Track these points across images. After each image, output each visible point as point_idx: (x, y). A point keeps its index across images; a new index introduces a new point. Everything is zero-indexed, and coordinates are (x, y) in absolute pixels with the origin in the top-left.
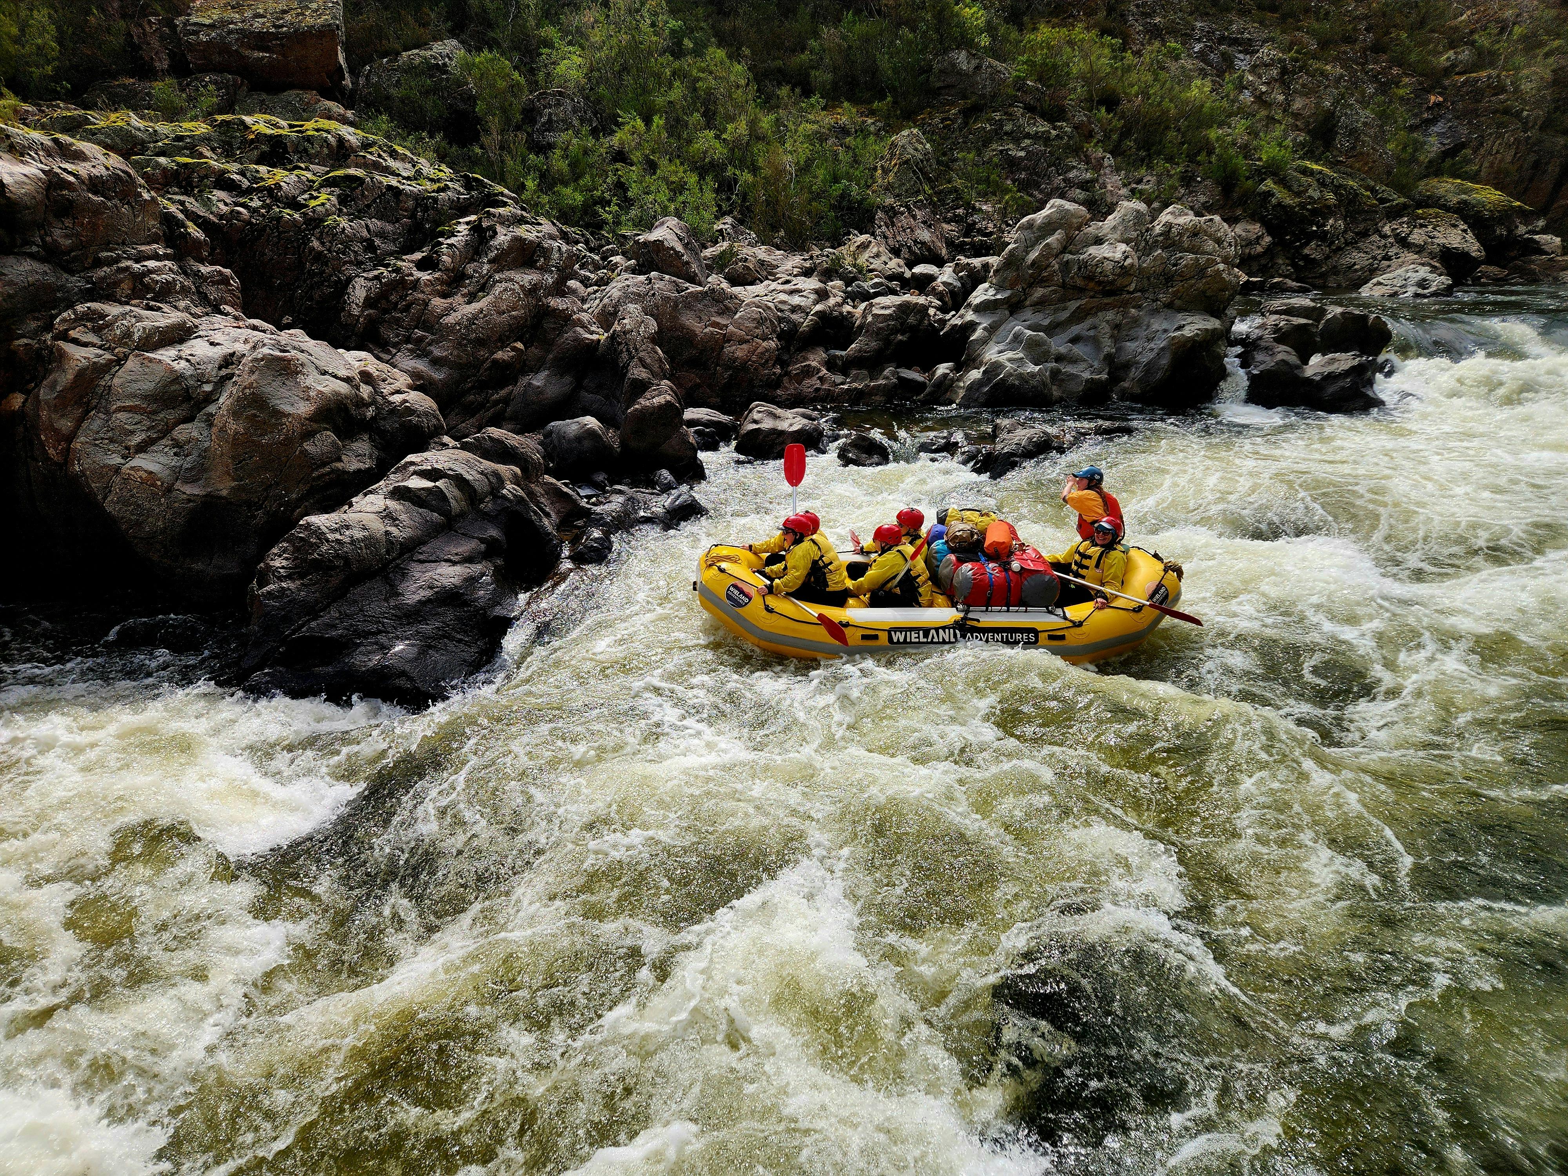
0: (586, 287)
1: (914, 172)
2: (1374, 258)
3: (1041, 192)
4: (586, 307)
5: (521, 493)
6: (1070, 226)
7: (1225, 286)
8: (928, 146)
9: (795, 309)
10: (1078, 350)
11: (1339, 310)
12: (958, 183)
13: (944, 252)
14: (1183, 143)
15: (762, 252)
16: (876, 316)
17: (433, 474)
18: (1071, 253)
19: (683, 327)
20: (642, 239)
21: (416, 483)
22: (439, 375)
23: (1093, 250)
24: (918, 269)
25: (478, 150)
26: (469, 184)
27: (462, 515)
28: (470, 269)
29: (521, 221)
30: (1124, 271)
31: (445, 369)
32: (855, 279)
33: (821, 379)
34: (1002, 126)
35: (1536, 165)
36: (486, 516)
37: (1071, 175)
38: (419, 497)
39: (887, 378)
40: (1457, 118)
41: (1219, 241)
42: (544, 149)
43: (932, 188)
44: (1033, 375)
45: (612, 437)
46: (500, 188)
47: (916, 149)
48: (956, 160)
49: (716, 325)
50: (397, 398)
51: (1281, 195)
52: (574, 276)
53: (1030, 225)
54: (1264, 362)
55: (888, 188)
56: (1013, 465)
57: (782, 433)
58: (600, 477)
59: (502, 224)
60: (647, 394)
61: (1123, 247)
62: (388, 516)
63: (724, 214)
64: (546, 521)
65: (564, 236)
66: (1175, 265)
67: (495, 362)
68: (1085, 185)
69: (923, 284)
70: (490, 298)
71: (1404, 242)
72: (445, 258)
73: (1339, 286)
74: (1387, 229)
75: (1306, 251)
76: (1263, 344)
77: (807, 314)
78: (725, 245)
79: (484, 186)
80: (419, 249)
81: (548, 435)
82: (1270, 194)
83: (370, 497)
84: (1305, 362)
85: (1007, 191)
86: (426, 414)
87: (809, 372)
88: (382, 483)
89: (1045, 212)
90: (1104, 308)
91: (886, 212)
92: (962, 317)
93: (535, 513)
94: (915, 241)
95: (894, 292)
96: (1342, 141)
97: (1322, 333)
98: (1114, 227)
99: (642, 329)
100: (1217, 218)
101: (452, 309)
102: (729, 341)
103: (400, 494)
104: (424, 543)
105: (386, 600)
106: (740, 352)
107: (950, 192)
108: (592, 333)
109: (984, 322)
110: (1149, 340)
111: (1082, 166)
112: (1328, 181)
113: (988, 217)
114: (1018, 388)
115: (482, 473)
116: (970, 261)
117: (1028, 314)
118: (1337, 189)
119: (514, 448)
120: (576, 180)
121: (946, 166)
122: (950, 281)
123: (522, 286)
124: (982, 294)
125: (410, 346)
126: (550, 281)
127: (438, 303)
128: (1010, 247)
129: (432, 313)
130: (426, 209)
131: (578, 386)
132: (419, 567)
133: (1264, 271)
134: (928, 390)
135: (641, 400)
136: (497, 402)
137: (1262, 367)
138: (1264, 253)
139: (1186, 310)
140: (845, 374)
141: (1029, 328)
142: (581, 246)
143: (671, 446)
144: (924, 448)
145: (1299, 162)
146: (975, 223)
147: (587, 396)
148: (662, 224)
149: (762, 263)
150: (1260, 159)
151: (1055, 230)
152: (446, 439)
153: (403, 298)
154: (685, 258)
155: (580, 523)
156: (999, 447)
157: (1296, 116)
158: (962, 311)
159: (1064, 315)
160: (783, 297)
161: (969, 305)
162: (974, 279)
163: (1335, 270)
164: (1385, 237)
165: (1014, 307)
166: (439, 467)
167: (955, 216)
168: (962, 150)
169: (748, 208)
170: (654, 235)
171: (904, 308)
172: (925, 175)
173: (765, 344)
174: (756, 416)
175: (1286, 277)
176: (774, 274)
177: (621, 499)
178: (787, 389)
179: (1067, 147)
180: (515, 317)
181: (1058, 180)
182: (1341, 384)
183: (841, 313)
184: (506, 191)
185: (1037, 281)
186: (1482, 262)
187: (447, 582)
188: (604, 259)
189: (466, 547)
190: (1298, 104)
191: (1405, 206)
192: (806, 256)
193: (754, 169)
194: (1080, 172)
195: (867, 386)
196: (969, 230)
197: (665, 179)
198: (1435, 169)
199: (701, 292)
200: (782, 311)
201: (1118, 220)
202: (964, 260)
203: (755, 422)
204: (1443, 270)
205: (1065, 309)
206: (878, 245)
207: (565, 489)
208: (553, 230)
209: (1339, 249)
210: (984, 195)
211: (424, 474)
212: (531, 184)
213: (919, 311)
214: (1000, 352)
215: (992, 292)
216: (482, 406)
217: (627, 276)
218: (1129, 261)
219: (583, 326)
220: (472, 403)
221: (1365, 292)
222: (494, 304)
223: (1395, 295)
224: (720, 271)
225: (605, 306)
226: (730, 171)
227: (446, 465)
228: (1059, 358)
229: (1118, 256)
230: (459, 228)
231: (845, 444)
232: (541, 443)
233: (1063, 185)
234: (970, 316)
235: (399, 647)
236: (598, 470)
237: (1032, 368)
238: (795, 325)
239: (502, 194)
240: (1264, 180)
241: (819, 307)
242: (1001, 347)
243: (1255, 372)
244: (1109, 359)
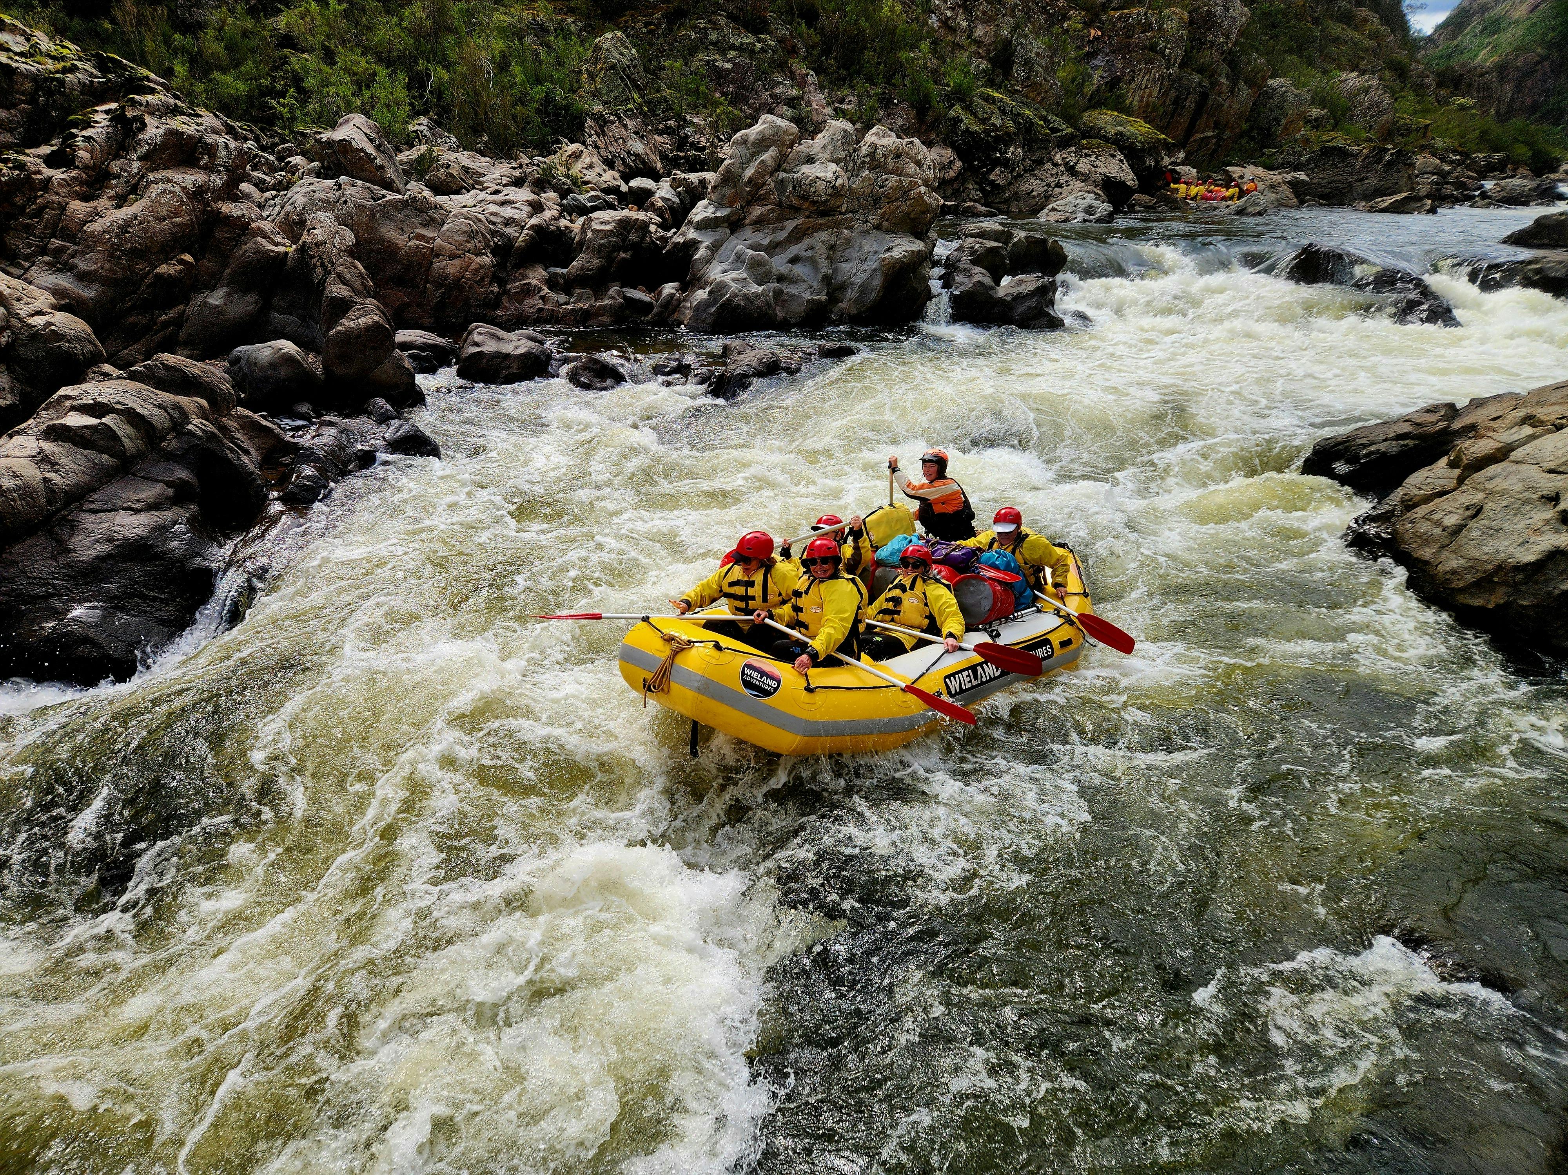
0: (262, 191)
1: (622, 78)
2: (1048, 185)
3: (750, 107)
4: (265, 214)
5: (211, 428)
6: (783, 143)
7: (927, 209)
8: (634, 51)
9: (508, 222)
10: (799, 270)
11: (1023, 234)
12: (667, 93)
13: (659, 165)
14: (879, 63)
15: (465, 158)
16: (595, 231)
17: (97, 409)
18: (785, 171)
19: (383, 239)
20: (325, 136)
21: (75, 420)
22: (87, 293)
23: (806, 169)
24: (635, 183)
25: (108, 26)
26: (103, 65)
27: (140, 455)
28: (115, 166)
29: (175, 111)
30: (837, 192)
31: (95, 286)
32: (569, 191)
33: (543, 298)
34: (706, 35)
35: (1176, 101)
36: (171, 457)
37: (778, 90)
38: (82, 437)
39: (613, 298)
40: (1114, 52)
41: (919, 164)
42: (193, 28)
43: (642, 97)
44: (757, 296)
45: (313, 362)
46: (145, 72)
47: (622, 54)
48: (663, 68)
49: (420, 237)
50: (39, 321)
51: (968, 122)
52: (245, 178)
53: (744, 141)
54: (963, 283)
55: (596, 94)
56: (745, 387)
57: (507, 356)
58: (304, 408)
59: (152, 114)
60: (351, 314)
61: (833, 167)
62: (43, 459)
63: (418, 114)
64: (246, 459)
65: (231, 130)
66: (882, 187)
67: (159, 277)
68: (792, 103)
69: (641, 198)
70: (144, 202)
71: (1072, 170)
72: (82, 153)
73: (1020, 211)
74: (1058, 158)
75: (992, 177)
76: (961, 265)
77: (522, 227)
78: (423, 148)
79: (124, 68)
80: (47, 142)
81: (236, 361)
82: (957, 120)
83: (18, 439)
84: (998, 283)
85: (716, 104)
86: (78, 339)
87: (528, 291)
88: (31, 421)
89: (758, 128)
90: (819, 228)
91: (596, 120)
92: (683, 234)
93: (232, 451)
94: (629, 153)
95: (612, 207)
96: (1019, 72)
97: (1011, 256)
98: (824, 147)
99: (337, 241)
100: (917, 141)
101: (96, 214)
102: (437, 256)
103: (56, 433)
104: (94, 490)
105: (54, 558)
106: (452, 268)
107: (660, 102)
108: (277, 244)
109: (706, 240)
110: (862, 261)
111: (788, 82)
112: (1008, 109)
113: (699, 130)
114: (744, 308)
115: (160, 406)
116: (687, 176)
117: (748, 232)
118: (1016, 117)
119: (195, 377)
120: (237, 66)
121: (654, 72)
122: (668, 196)
123: (184, 188)
124: (701, 211)
125: (47, 258)
126: (219, 182)
127: (77, 207)
128: (726, 162)
129: (72, 218)
130: (50, 93)
131: (266, 307)
132: (92, 518)
133: (956, 194)
134: (655, 310)
135: (345, 321)
136: (165, 324)
137: (962, 288)
138: (956, 178)
139: (893, 232)
140: (569, 293)
141: (751, 247)
142: (250, 144)
143: (383, 372)
144: (658, 370)
145: (983, 90)
146: (687, 136)
147: (278, 317)
148: (347, 121)
149: (466, 169)
150: (948, 85)
151: (769, 147)
152: (107, 368)
153: (32, 200)
154: (378, 161)
155: (286, 460)
156: (731, 368)
157: (978, 43)
158: (683, 229)
159: (782, 235)
160: (494, 208)
161: (690, 222)
162: (694, 195)
163: (1016, 196)
164: (1056, 165)
165: (734, 225)
166: (104, 400)
167: (667, 128)
168: (668, 57)
169: (443, 108)
170: (338, 135)
171: (624, 225)
172: (634, 82)
173: (478, 259)
174: (478, 338)
175: (975, 201)
176: (481, 183)
177: (333, 431)
178: (508, 309)
179: (772, 61)
180: (179, 225)
181: (765, 96)
182: (1028, 304)
183: (558, 228)
184: (153, 76)
185: (754, 198)
186: (1136, 191)
187: (128, 533)
188: (281, 159)
189: (150, 492)
190: (979, 31)
191: (1072, 136)
192: (515, 165)
193: (449, 66)
194: (786, 89)
195: (592, 306)
196: (682, 143)
197: (347, 70)
198: (1097, 102)
199: (400, 201)
200: (494, 224)
201: (827, 139)
202: (680, 175)
203: (477, 344)
204: (1104, 197)
205: (783, 228)
206: (591, 154)
207: (264, 423)
208: (217, 124)
209: (1019, 175)
210: (695, 108)
211: (85, 409)
212: (180, 69)
213: (640, 228)
214: (725, 271)
215: (711, 209)
216: (147, 329)
217: (311, 179)
218: (840, 181)
219: (265, 236)
220: (134, 325)
221: (1043, 217)
222: (152, 208)
223: (1066, 220)
224: (420, 177)
225: (288, 214)
226: (421, 65)
227: (113, 399)
228: (781, 279)
229: (829, 176)
230: (97, 117)
231: (576, 368)
232: (228, 371)
233: (770, 100)
234: (692, 234)
235: (78, 612)
236: (302, 400)
237: (755, 288)
238: (510, 240)
239: (148, 79)
240: (952, 106)
241: (534, 221)
242: (725, 266)
243: (957, 293)
244: (827, 280)
